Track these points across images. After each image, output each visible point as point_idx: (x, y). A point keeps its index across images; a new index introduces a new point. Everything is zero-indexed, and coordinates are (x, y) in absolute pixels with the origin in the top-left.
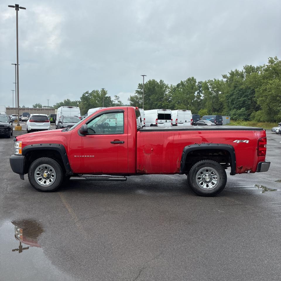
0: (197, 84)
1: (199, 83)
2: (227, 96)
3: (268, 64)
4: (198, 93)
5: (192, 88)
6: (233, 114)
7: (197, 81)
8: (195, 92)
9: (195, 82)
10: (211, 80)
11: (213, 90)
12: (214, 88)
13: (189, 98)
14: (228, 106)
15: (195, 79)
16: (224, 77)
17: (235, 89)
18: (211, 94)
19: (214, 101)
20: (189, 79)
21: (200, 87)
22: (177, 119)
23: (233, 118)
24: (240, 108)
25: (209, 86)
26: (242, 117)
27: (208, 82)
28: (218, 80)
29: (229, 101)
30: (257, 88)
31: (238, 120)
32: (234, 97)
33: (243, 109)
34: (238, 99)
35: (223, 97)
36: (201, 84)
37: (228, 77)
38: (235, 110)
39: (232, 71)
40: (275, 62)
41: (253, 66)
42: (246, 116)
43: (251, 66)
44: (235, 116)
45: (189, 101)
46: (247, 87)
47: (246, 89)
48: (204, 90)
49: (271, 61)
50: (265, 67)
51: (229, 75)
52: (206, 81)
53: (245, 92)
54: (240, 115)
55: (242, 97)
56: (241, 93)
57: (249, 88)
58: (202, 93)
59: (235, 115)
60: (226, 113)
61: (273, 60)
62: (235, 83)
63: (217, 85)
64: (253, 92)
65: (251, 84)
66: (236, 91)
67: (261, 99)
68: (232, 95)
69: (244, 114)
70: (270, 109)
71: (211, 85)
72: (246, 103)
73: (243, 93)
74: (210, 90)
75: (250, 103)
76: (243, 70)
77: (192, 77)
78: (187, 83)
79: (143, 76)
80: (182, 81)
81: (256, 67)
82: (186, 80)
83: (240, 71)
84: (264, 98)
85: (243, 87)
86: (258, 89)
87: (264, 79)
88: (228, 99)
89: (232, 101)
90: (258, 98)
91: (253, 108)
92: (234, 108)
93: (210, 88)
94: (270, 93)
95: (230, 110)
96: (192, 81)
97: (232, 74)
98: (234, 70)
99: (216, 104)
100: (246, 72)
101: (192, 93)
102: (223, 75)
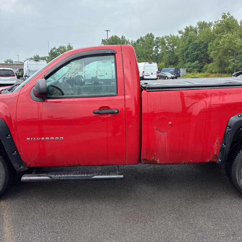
0: (155, 39)
1: (157, 38)
2: (182, 50)
3: (221, 19)
4: (156, 48)
5: (151, 44)
6: (188, 66)
7: (155, 37)
8: (153, 47)
9: (153, 37)
10: (168, 36)
11: (169, 45)
12: (170, 43)
13: (148, 53)
14: (183, 60)
15: (153, 35)
16: (180, 32)
17: (189, 43)
18: (167, 49)
19: (170, 55)
20: (148, 35)
21: (157, 42)
22: (144, 72)
23: (188, 70)
24: (194, 61)
25: (166, 42)
26: (195, 70)
27: (165, 38)
28: (174, 36)
29: (184, 55)
30: (210, 42)
31: (192, 72)
32: (188, 51)
33: (197, 62)
34: (192, 52)
35: (178, 52)
36: (158, 39)
37: (183, 33)
38: (189, 63)
39: (187, 27)
40: (228, 18)
41: (206, 22)
42: (199, 68)
43: (204, 22)
44: (190, 69)
45: (148, 55)
46: (201, 41)
47: (199, 43)
48: (161, 45)
49: (224, 17)
50: (218, 22)
51: (184, 31)
52: (163, 37)
53: (199, 46)
54: (194, 67)
55: (196, 52)
56: (195, 47)
57: (203, 43)
58: (159, 48)
59: (189, 67)
60: (181, 65)
61: (226, 16)
62: (190, 38)
63: (173, 40)
64: (206, 46)
65: (204, 39)
66: (191, 45)
67: (213, 52)
68: (187, 49)
69: (198, 67)
70: (221, 62)
71: (168, 40)
72: (199, 56)
73: (197, 47)
74: (167, 45)
75: (202, 56)
76: (197, 25)
77: (150, 33)
78: (146, 38)
79: (106, 31)
80: (141, 37)
81: (208, 23)
82: (145, 36)
83: (194, 27)
84: (216, 51)
85: (197, 41)
86: (212, 43)
87: (217, 33)
88: (183, 53)
89: (187, 55)
90: (211, 52)
91: (205, 61)
92: (189, 61)
93: (167, 43)
94: (223, 46)
95: (185, 63)
96: (150, 36)
97: (187, 30)
98: (188, 26)
99: (172, 58)
100: (199, 28)
101: (150, 48)
102: (179, 31)
